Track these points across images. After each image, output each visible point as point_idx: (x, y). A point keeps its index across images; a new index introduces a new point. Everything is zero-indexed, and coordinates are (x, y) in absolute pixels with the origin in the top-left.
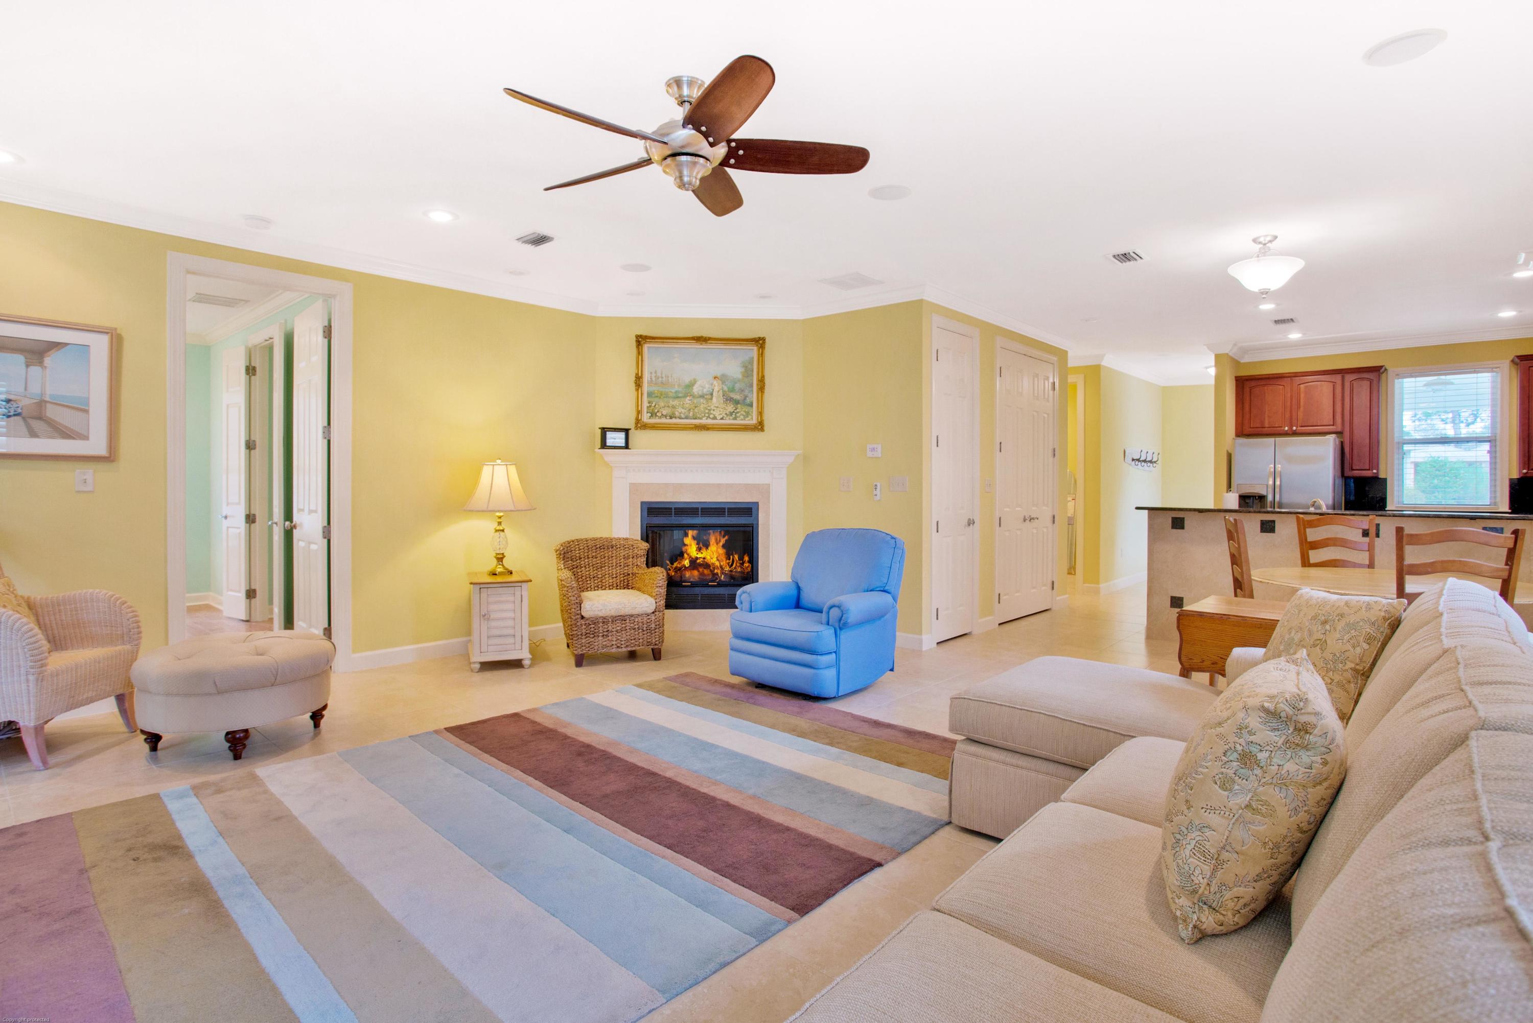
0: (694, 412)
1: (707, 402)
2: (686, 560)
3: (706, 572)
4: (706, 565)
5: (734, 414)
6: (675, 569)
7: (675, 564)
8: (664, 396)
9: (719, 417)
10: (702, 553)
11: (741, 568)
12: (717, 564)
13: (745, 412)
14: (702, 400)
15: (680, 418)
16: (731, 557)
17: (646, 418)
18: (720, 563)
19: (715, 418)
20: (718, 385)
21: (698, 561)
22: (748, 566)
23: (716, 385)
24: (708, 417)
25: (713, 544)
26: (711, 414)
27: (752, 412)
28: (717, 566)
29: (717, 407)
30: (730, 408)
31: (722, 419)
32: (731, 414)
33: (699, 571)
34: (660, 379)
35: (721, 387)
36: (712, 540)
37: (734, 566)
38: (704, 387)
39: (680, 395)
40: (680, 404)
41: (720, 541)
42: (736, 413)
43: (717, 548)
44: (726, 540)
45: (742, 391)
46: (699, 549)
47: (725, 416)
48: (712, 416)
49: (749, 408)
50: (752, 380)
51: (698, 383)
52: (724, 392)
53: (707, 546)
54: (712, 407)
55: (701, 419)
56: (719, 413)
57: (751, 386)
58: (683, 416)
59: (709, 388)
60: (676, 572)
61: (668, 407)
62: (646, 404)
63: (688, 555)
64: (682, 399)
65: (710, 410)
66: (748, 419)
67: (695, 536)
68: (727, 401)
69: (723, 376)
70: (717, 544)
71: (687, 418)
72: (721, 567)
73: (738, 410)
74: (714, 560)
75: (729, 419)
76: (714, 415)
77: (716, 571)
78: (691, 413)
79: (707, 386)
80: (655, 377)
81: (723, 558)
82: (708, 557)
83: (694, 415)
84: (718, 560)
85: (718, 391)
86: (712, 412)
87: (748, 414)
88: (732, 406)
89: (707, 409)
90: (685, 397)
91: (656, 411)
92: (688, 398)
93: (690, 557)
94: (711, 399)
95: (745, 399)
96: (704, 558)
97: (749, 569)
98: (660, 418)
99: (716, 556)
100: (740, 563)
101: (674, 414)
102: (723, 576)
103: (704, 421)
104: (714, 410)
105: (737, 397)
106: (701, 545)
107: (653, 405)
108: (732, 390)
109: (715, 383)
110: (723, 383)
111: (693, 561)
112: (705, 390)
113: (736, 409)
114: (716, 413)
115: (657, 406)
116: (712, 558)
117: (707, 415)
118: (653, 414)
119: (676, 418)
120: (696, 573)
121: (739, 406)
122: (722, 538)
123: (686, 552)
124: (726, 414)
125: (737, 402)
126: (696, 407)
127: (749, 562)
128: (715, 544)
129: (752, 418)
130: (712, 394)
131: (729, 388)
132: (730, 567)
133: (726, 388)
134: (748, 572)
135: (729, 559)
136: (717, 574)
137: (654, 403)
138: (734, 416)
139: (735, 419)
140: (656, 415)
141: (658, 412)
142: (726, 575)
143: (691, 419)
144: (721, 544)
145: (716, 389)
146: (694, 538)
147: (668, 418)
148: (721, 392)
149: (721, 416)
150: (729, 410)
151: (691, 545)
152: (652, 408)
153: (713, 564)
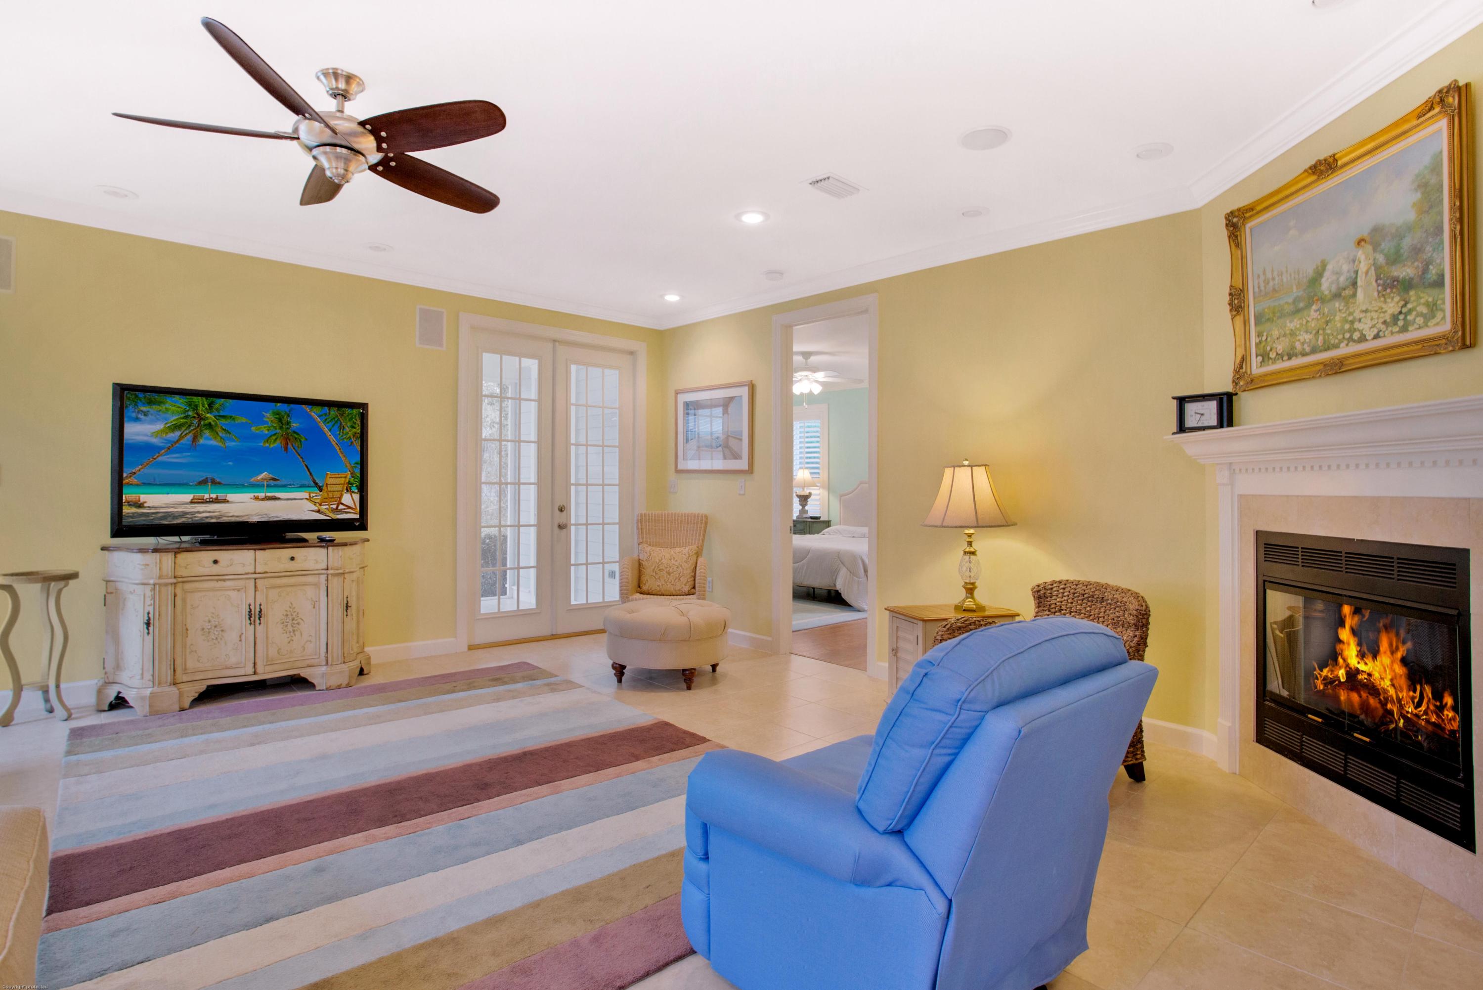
0: (1324, 334)
1: (1347, 304)
2: (1340, 668)
3: (1373, 702)
4: (1373, 689)
5: (1401, 317)
6: (1324, 679)
7: (1325, 672)
8: (1278, 314)
9: (1370, 335)
10: (1366, 664)
11: (1438, 716)
12: (1392, 692)
13: (1427, 304)
14: (1337, 305)
15: (1304, 354)
16: (1418, 688)
17: (1255, 368)
18: (1396, 692)
19: (1363, 339)
20: (1367, 258)
21: (1360, 677)
22: (1454, 719)
23: (1362, 258)
24: (1351, 339)
25: (1385, 652)
26: (1355, 330)
27: (1443, 300)
28: (1391, 696)
29: (1366, 311)
30: (1392, 306)
31: (1376, 337)
32: (1395, 318)
33: (1360, 696)
34: (1271, 283)
35: (1371, 261)
36: (1384, 645)
37: (1423, 708)
38: (1338, 273)
39: (1301, 305)
40: (1301, 324)
41: (1397, 648)
42: (1406, 314)
43: (1392, 662)
44: (1408, 650)
45: (1417, 250)
46: (1362, 655)
47: (1383, 327)
48: (1356, 336)
49: (1435, 292)
50: (1441, 213)
51: (1329, 267)
52: (1378, 268)
53: (1375, 655)
54: (1357, 314)
55: (1336, 346)
56: (1370, 324)
57: (1439, 230)
58: (1307, 349)
59: (1348, 271)
60: (1325, 685)
61: (1285, 335)
62: (1254, 340)
63: (1344, 660)
64: (1305, 313)
65: (1352, 322)
66: (1434, 321)
67: (1355, 627)
68: (1385, 290)
69: (1377, 230)
70: (1392, 653)
71: (1314, 351)
72: (1399, 700)
73: (1409, 306)
74: (1386, 684)
75: (1392, 333)
76: (1361, 332)
77: (1389, 706)
78: (1321, 338)
79: (1345, 268)
80: (1264, 281)
81: (1403, 682)
82: (1376, 675)
83: (1324, 341)
84: (1393, 685)
85: (1367, 273)
86: (1357, 325)
87: (1433, 308)
88: (1397, 299)
89: (1347, 321)
90: (1308, 306)
91: (1268, 348)
92: (1314, 307)
93: (1347, 665)
94: (1354, 295)
95: (1425, 270)
96: (1370, 675)
97: (1455, 725)
98: (1274, 361)
99: (1389, 677)
100: (1436, 706)
101: (1293, 348)
102: (1402, 721)
103: (1344, 350)
104: (1360, 320)
105: (1406, 271)
106: (1365, 649)
107: (1264, 338)
108: (1395, 259)
109: (1360, 254)
110: (1376, 247)
111: (1352, 674)
112: (1342, 279)
113: (1405, 305)
114: (1366, 327)
115: (1269, 339)
116: (1382, 679)
117: (1347, 335)
118: (1265, 357)
119: (1296, 355)
120: (1355, 697)
121: (1412, 293)
122: (1400, 645)
123: (1341, 654)
124: (1385, 322)
125: (1406, 286)
126: (1327, 323)
127: (1454, 708)
128: (1389, 653)
129: (1444, 318)
130: (1354, 284)
131: (1387, 257)
132: (1416, 708)
133: (1381, 259)
134: (1453, 732)
135: (1415, 691)
136: (1391, 713)
137: (1265, 334)
138: (1400, 323)
139: (1404, 329)
140: (1269, 358)
141: (1271, 350)
142: (1407, 719)
143: (1321, 351)
144: (1399, 655)
145: (1363, 268)
146: (1354, 632)
147: (1285, 358)
148: (1372, 272)
149: (1375, 331)
150: (1390, 311)
151: (1349, 644)
152: (1263, 344)
153: (1385, 691)
